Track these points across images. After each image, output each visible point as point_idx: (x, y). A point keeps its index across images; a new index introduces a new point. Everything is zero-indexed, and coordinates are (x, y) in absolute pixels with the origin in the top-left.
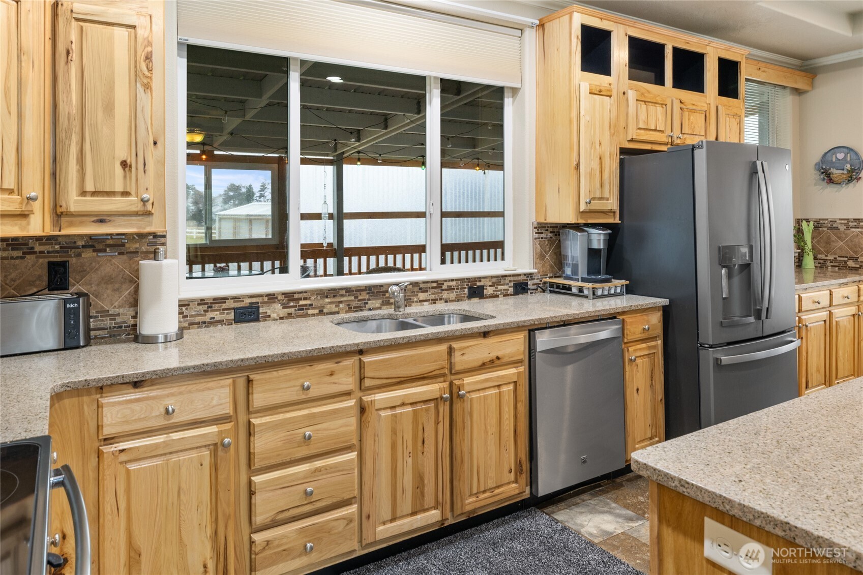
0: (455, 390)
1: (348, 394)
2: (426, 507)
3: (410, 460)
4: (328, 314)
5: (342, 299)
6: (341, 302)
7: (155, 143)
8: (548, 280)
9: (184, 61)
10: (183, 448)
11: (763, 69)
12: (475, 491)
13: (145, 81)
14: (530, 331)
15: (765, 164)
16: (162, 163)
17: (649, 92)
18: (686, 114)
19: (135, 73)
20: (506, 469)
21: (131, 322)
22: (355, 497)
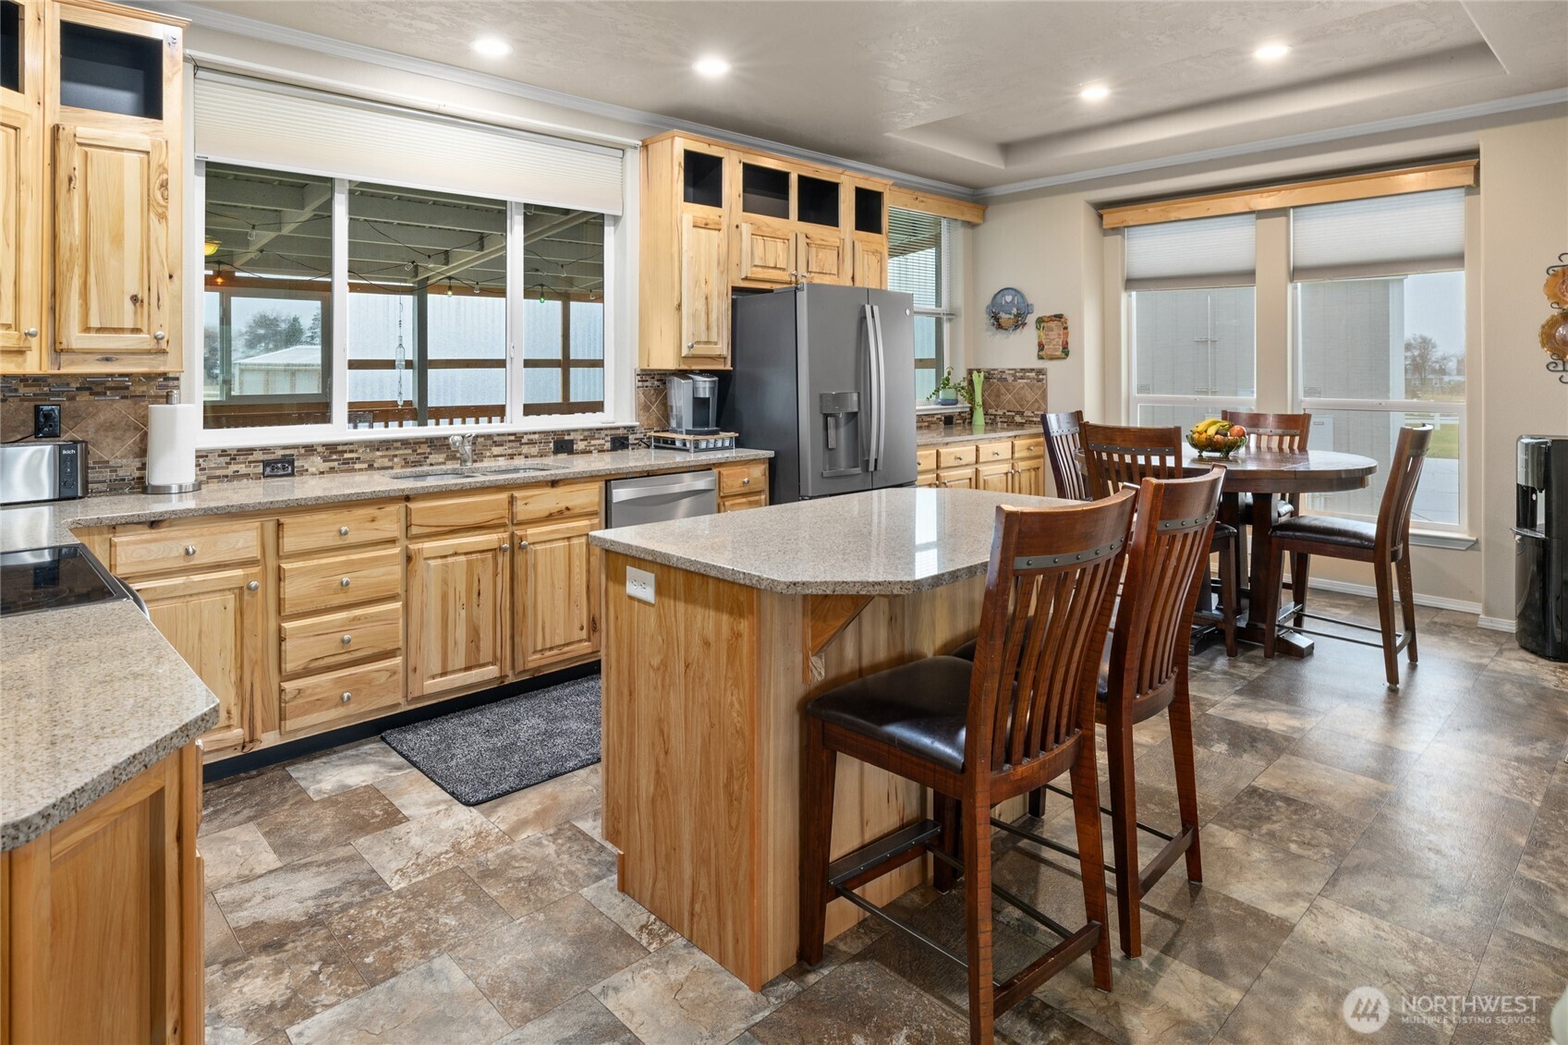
0: (516, 540)
1: (392, 541)
2: (482, 662)
3: (463, 613)
4: (378, 469)
5: (397, 453)
6: (396, 456)
7: (171, 277)
8: (653, 434)
9: (203, 180)
10: (204, 590)
11: (920, 199)
12: (539, 648)
13: (160, 210)
14: (607, 482)
15: (876, 308)
16: (178, 297)
17: (768, 226)
18: (813, 250)
19: (148, 202)
20: (577, 626)
21: (137, 474)
22: (399, 649)
